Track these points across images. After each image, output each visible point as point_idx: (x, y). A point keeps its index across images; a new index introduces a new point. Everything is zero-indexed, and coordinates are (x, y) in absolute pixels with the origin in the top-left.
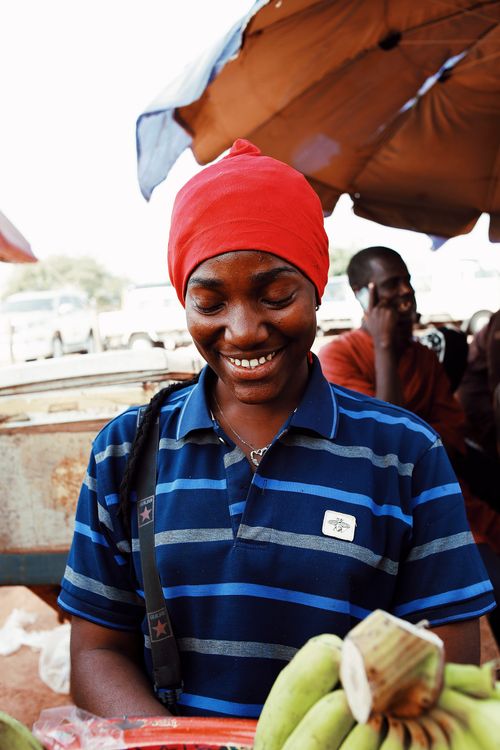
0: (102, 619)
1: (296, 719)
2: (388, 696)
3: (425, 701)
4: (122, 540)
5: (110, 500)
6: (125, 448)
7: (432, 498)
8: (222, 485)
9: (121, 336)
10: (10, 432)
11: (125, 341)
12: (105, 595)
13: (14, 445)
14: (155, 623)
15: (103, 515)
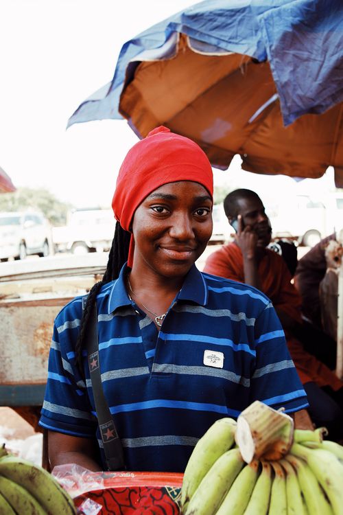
0: (72, 430)
1: (208, 467)
2: (263, 446)
3: (283, 450)
4: (80, 380)
5: (70, 355)
6: (76, 323)
7: (266, 339)
8: (139, 340)
9: (67, 243)
10: (7, 306)
11: (69, 247)
12: (72, 415)
13: (9, 314)
14: (105, 431)
15: (66, 366)
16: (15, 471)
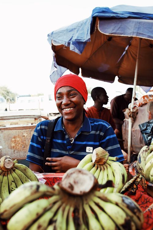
3: (105, 161)
13: (1, 133)
16: (20, 167)
